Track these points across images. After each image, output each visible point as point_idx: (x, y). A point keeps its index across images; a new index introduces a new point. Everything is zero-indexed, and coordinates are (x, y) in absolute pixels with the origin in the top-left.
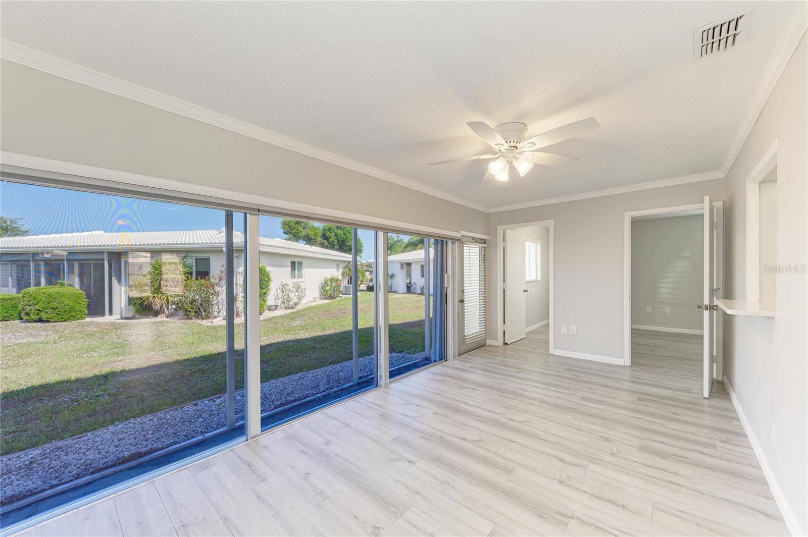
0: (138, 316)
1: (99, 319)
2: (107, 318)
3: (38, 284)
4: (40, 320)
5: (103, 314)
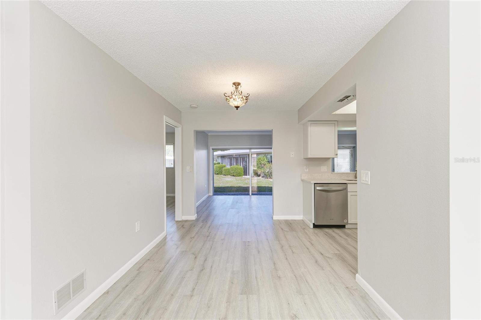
0: (254, 176)
1: (246, 177)
2: (248, 177)
3: (234, 165)
4: (233, 176)
5: (247, 175)
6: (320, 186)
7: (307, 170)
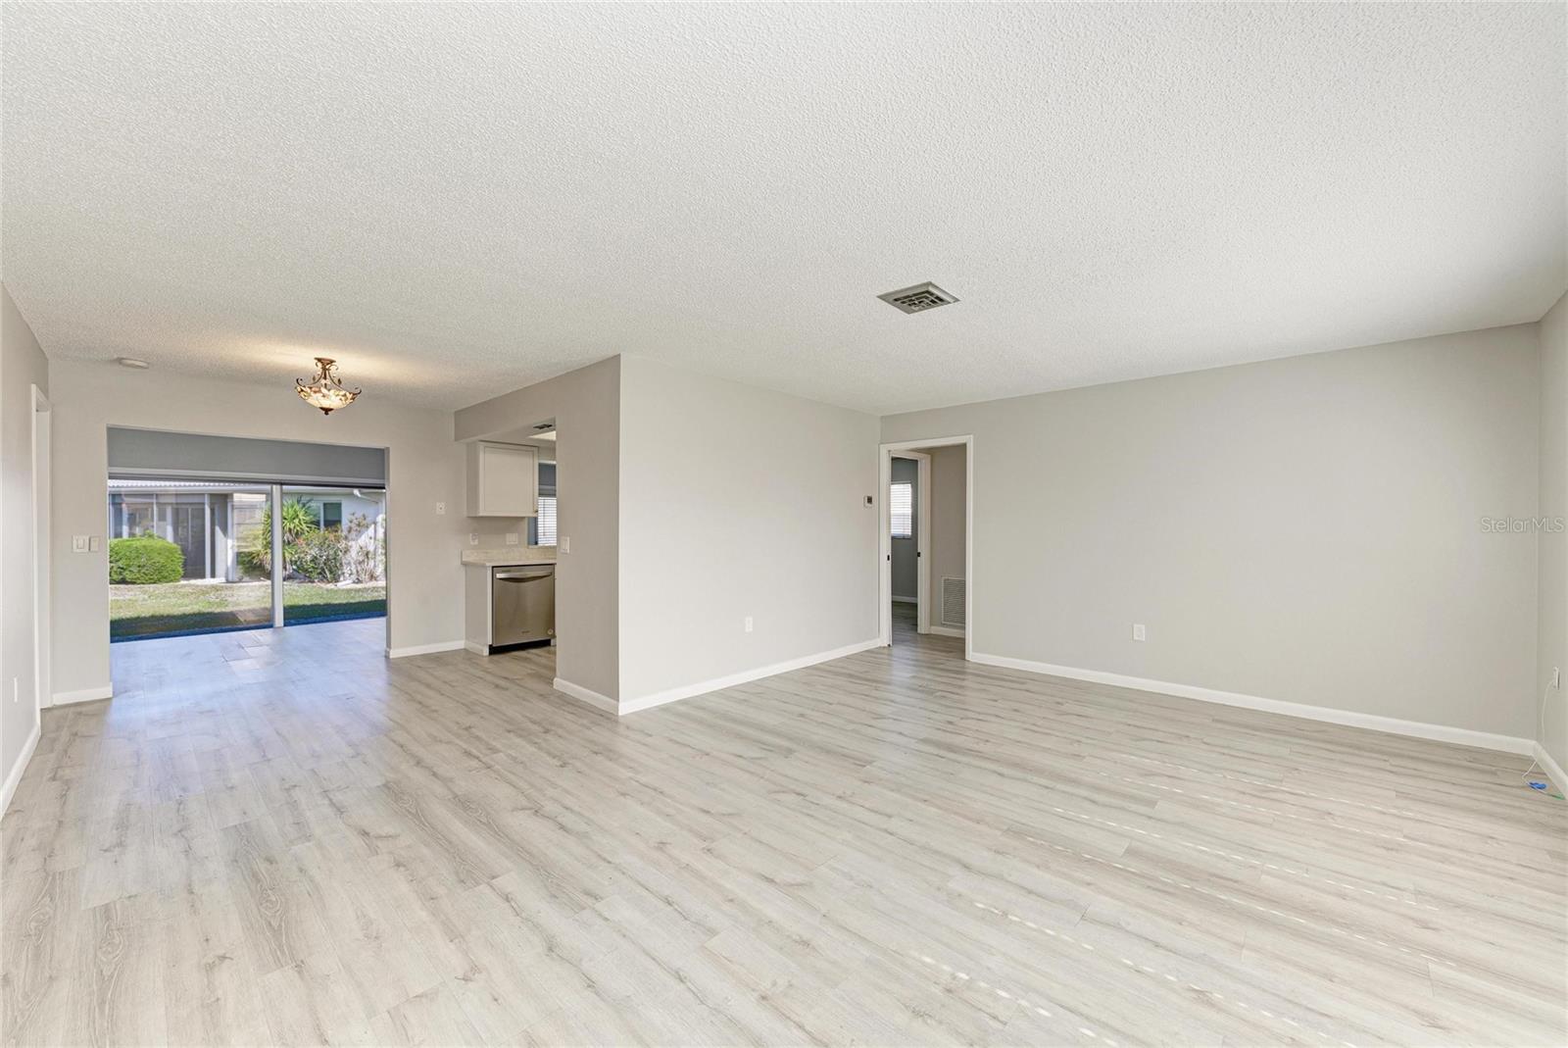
0: (246, 579)
1: (197, 582)
2: (208, 581)
5: (202, 576)
6: (503, 572)
7: (476, 542)
